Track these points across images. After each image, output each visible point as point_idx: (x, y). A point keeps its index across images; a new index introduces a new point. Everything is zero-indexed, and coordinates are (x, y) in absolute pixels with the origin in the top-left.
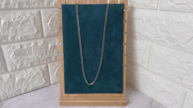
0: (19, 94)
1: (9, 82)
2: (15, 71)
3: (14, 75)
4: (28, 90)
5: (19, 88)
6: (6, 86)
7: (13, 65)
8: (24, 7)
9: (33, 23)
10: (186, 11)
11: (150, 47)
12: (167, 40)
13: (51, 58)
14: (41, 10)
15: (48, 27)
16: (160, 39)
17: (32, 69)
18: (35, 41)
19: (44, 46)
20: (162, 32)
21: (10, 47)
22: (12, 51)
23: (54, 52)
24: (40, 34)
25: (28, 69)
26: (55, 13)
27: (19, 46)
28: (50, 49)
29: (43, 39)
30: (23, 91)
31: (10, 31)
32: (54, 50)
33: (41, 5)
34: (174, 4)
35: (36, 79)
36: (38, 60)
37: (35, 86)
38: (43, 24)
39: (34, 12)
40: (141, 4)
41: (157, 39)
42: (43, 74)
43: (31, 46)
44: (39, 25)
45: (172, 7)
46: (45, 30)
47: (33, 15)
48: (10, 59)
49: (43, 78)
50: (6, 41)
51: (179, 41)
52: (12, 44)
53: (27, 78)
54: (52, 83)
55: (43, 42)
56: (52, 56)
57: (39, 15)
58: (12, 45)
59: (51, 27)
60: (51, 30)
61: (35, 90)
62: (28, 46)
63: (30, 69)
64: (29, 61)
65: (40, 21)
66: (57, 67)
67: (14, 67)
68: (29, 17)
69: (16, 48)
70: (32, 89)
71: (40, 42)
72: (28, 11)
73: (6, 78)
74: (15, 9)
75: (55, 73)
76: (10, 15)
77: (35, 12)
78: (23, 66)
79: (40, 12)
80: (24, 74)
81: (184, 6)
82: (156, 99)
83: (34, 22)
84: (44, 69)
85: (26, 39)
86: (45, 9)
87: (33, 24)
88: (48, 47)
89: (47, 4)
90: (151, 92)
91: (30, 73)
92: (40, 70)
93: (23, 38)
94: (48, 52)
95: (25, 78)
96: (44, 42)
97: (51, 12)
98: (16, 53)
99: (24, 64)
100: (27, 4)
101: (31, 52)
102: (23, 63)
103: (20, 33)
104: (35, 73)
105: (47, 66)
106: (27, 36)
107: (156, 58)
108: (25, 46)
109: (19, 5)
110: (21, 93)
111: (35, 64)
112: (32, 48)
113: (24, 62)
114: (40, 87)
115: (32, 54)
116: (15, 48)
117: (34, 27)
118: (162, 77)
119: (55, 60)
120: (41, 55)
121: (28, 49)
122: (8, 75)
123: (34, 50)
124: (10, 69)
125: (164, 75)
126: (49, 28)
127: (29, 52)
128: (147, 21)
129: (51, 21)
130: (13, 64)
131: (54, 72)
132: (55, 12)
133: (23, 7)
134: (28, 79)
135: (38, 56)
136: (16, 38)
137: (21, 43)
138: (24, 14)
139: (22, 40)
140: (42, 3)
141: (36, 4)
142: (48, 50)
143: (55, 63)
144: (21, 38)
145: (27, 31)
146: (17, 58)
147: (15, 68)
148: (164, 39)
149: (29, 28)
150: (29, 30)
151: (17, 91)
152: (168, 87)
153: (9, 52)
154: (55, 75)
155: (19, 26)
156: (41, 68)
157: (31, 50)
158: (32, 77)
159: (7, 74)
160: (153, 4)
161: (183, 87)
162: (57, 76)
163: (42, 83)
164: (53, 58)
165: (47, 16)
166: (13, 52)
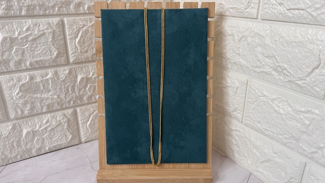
0: (28, 157)
1: (11, 136)
2: (22, 118)
3: (19, 124)
4: (43, 150)
5: (28, 147)
6: (7, 143)
7: (18, 109)
8: (36, 13)
9: (50, 40)
10: (305, 22)
11: (246, 82)
12: (274, 72)
13: (81, 98)
14: (65, 19)
15: (76, 47)
16: (262, 69)
17: (49, 115)
18: (55, 69)
19: (69, 78)
20: (266, 57)
21: (12, 79)
22: (15, 85)
23: (87, 89)
24: (62, 58)
25: (43, 116)
26: (87, 23)
27: (28, 77)
28: (80, 83)
29: (69, 67)
30: (34, 152)
31: (13, 52)
32: (86, 85)
33: (65, 9)
34: (285, 9)
35: (56, 133)
36: (59, 100)
37: (55, 145)
38: (68, 42)
39: (52, 22)
40: (231, 8)
41: (258, 70)
42: (69, 125)
43: (48, 77)
44: (62, 43)
45: (282, 14)
46: (72, 52)
47: (51, 27)
48: (12, 98)
49: (68, 132)
50: (7, 69)
51: (292, 73)
52: (16, 74)
53: (42, 130)
54: (83, 140)
55: (67, 72)
56: (83, 96)
57: (62, 27)
58: (17, 76)
59: (81, 47)
60: (81, 52)
61: (55, 151)
62: (42, 77)
63: (46, 115)
64: (45, 103)
65: (62, 37)
66: (91, 114)
67: (20, 112)
68: (44, 30)
69: (23, 81)
70: (49, 149)
71: (64, 72)
72: (43, 20)
73: (6, 130)
74: (21, 16)
75: (89, 123)
76: (13, 26)
77: (54, 22)
78: (35, 111)
79: (63, 22)
80: (36, 124)
81: (300, 13)
82: (256, 173)
83: (53, 37)
84: (69, 117)
85: (39, 66)
86: (71, 17)
87: (52, 41)
88: (77, 80)
89: (75, 8)
90: (249, 162)
91: (47, 122)
92: (63, 119)
93: (35, 64)
94: (76, 88)
95: (38, 130)
96: (70, 72)
97: (82, 21)
98: (23, 88)
99: (37, 107)
100: (40, 9)
101: (48, 88)
102: (35, 106)
103: (30, 57)
104: (54, 123)
105: (75, 112)
106: (40, 61)
107: (255, 103)
108: (38, 78)
109: (28, 10)
110: (31, 156)
111: (54, 109)
112: (50, 81)
113: (36, 104)
114: (63, 147)
115: (49, 91)
116: (21, 80)
117: (53, 47)
118: (266, 135)
119: (89, 101)
120: (64, 93)
121: (43, 83)
122: (9, 126)
123: (52, 84)
124: (14, 116)
125: (269, 132)
126: (79, 48)
127: (44, 88)
128: (241, 38)
129: (82, 37)
130: (17, 106)
131: (87, 122)
132: (89, 22)
133: (34, 13)
134: (42, 133)
135: (60, 94)
136: (23, 65)
137: (32, 73)
138: (36, 25)
139: (33, 67)
140: (67, 6)
141: (57, 9)
142: (76, 85)
143: (88, 106)
144: (31, 64)
145: (41, 52)
146: (25, 97)
147: (22, 114)
148: (268, 70)
149: (44, 48)
150: (45, 51)
151: (25, 151)
152: (275, 153)
153: (11, 87)
154: (88, 127)
155: (27, 45)
156: (65, 115)
157: (49, 85)
158: (49, 129)
159: (9, 123)
160: (251, 9)
161: (301, 154)
162: (91, 128)
163: (67, 139)
164: (85, 98)
165: (74, 29)
166: (17, 87)
